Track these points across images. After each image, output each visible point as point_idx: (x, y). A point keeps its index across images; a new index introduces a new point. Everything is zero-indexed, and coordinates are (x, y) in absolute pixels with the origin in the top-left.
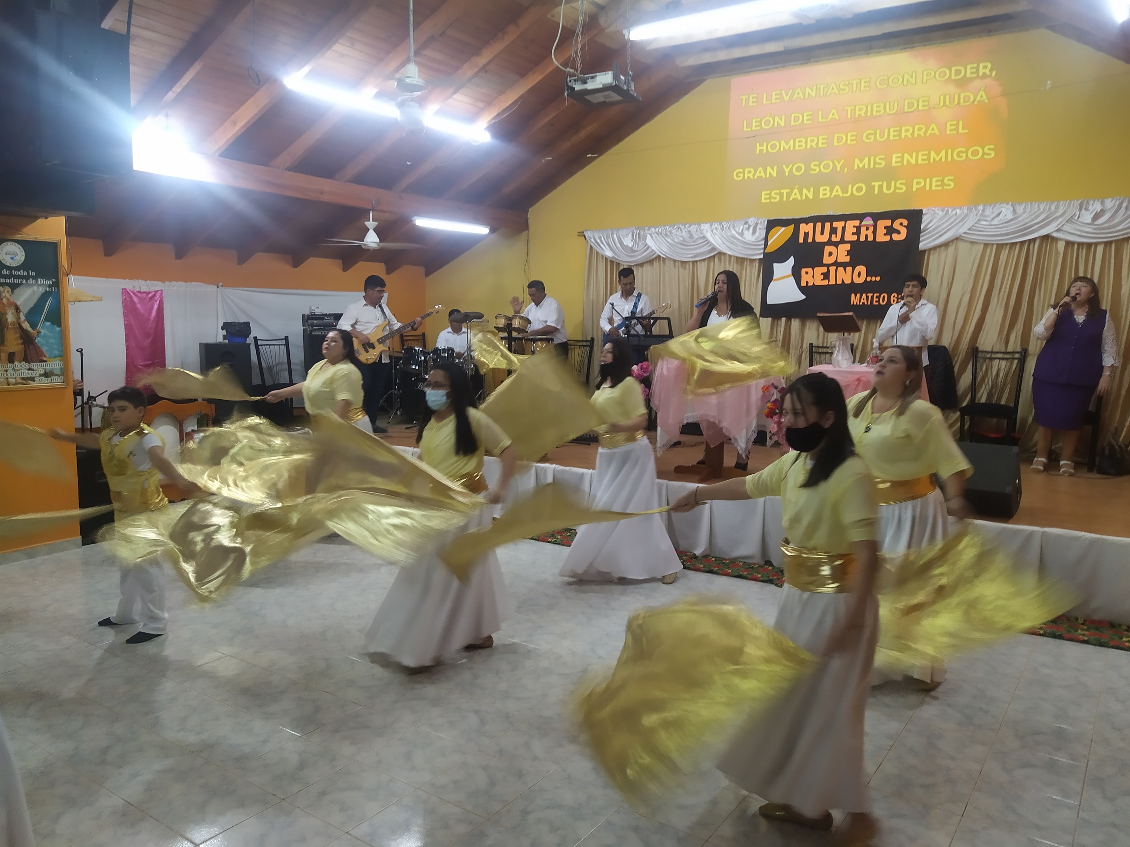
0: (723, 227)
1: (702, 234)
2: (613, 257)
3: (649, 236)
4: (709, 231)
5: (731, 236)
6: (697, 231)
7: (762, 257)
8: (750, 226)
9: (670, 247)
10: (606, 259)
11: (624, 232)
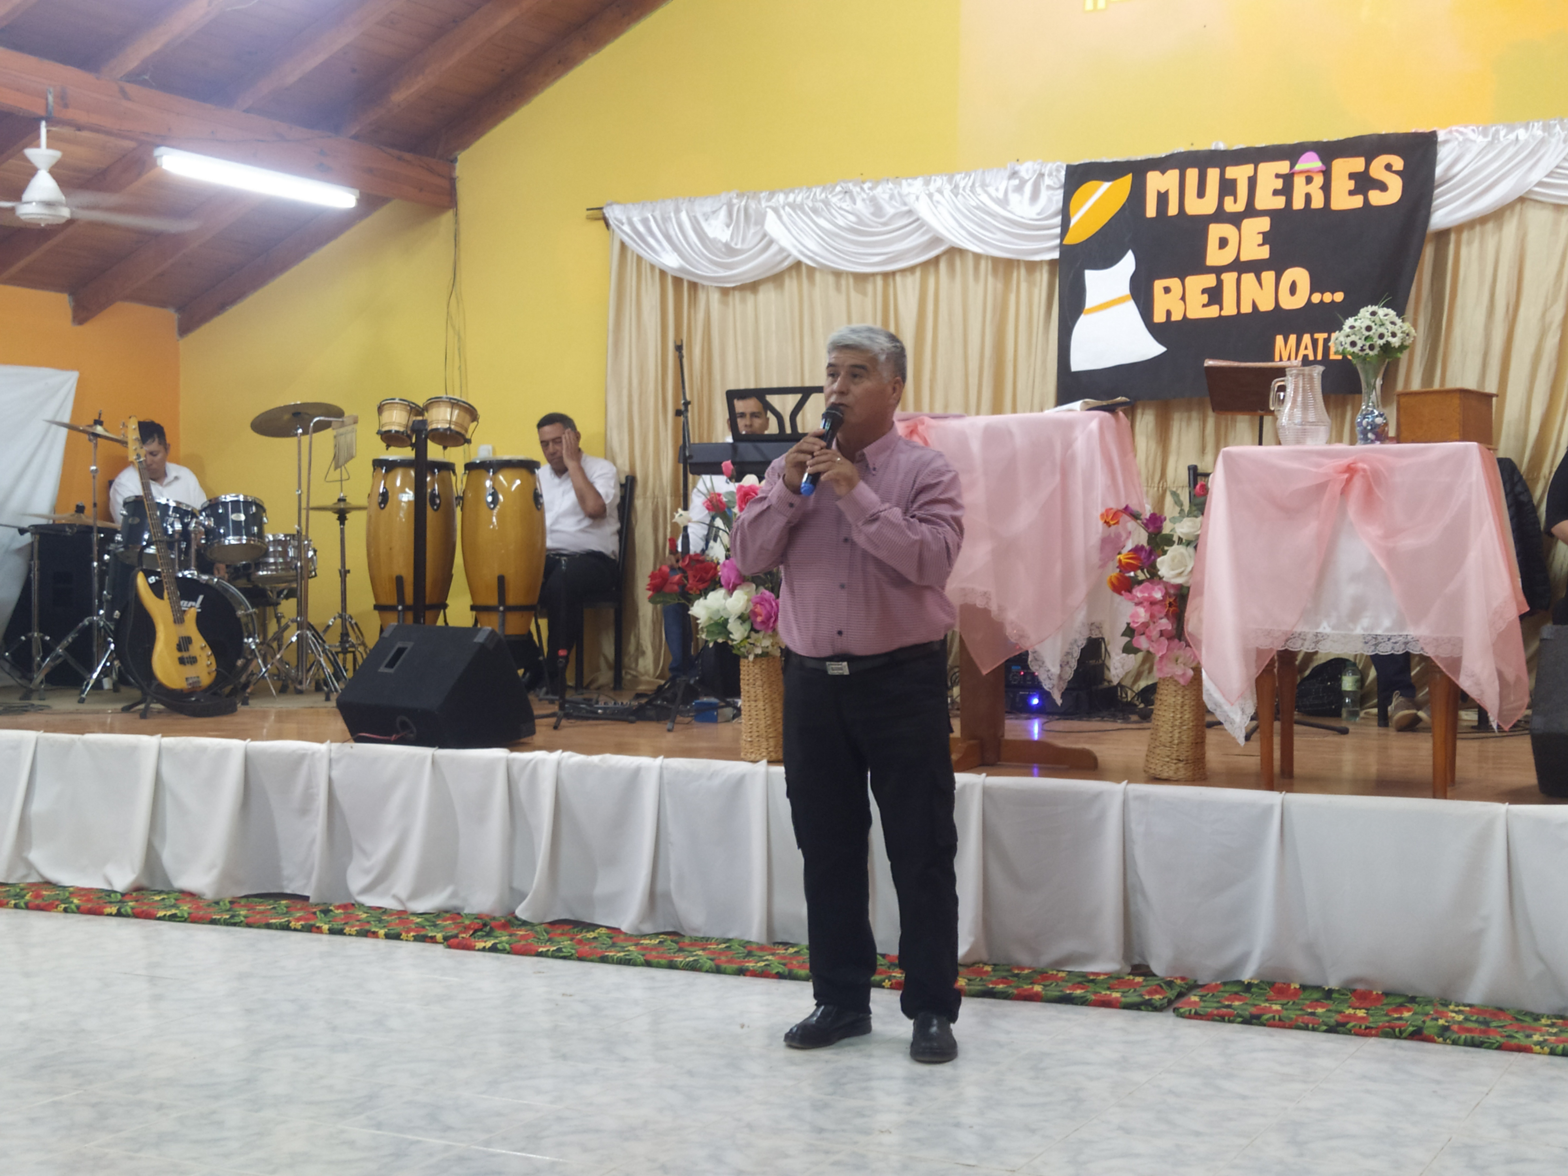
0: (956, 187)
1: (905, 204)
2: (682, 269)
3: (771, 215)
4: (924, 198)
5: (978, 208)
6: (892, 197)
7: (1056, 255)
8: (1023, 182)
9: (826, 238)
10: (663, 273)
11: (708, 206)
